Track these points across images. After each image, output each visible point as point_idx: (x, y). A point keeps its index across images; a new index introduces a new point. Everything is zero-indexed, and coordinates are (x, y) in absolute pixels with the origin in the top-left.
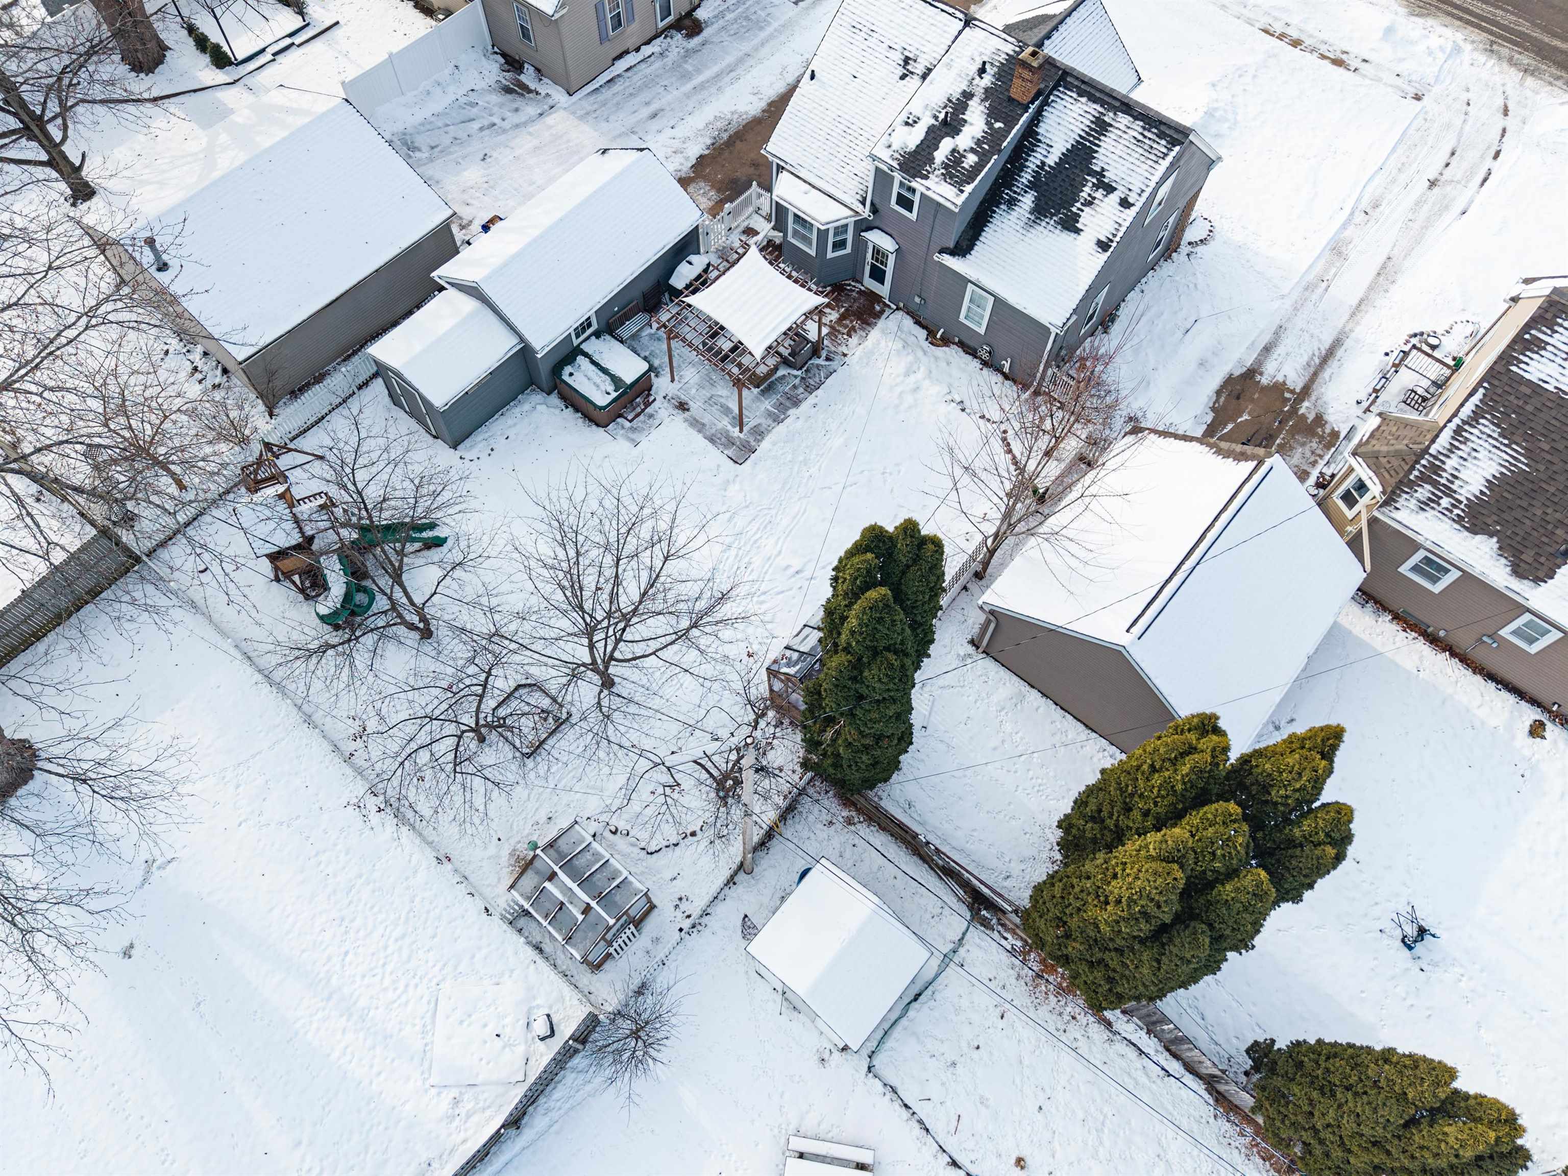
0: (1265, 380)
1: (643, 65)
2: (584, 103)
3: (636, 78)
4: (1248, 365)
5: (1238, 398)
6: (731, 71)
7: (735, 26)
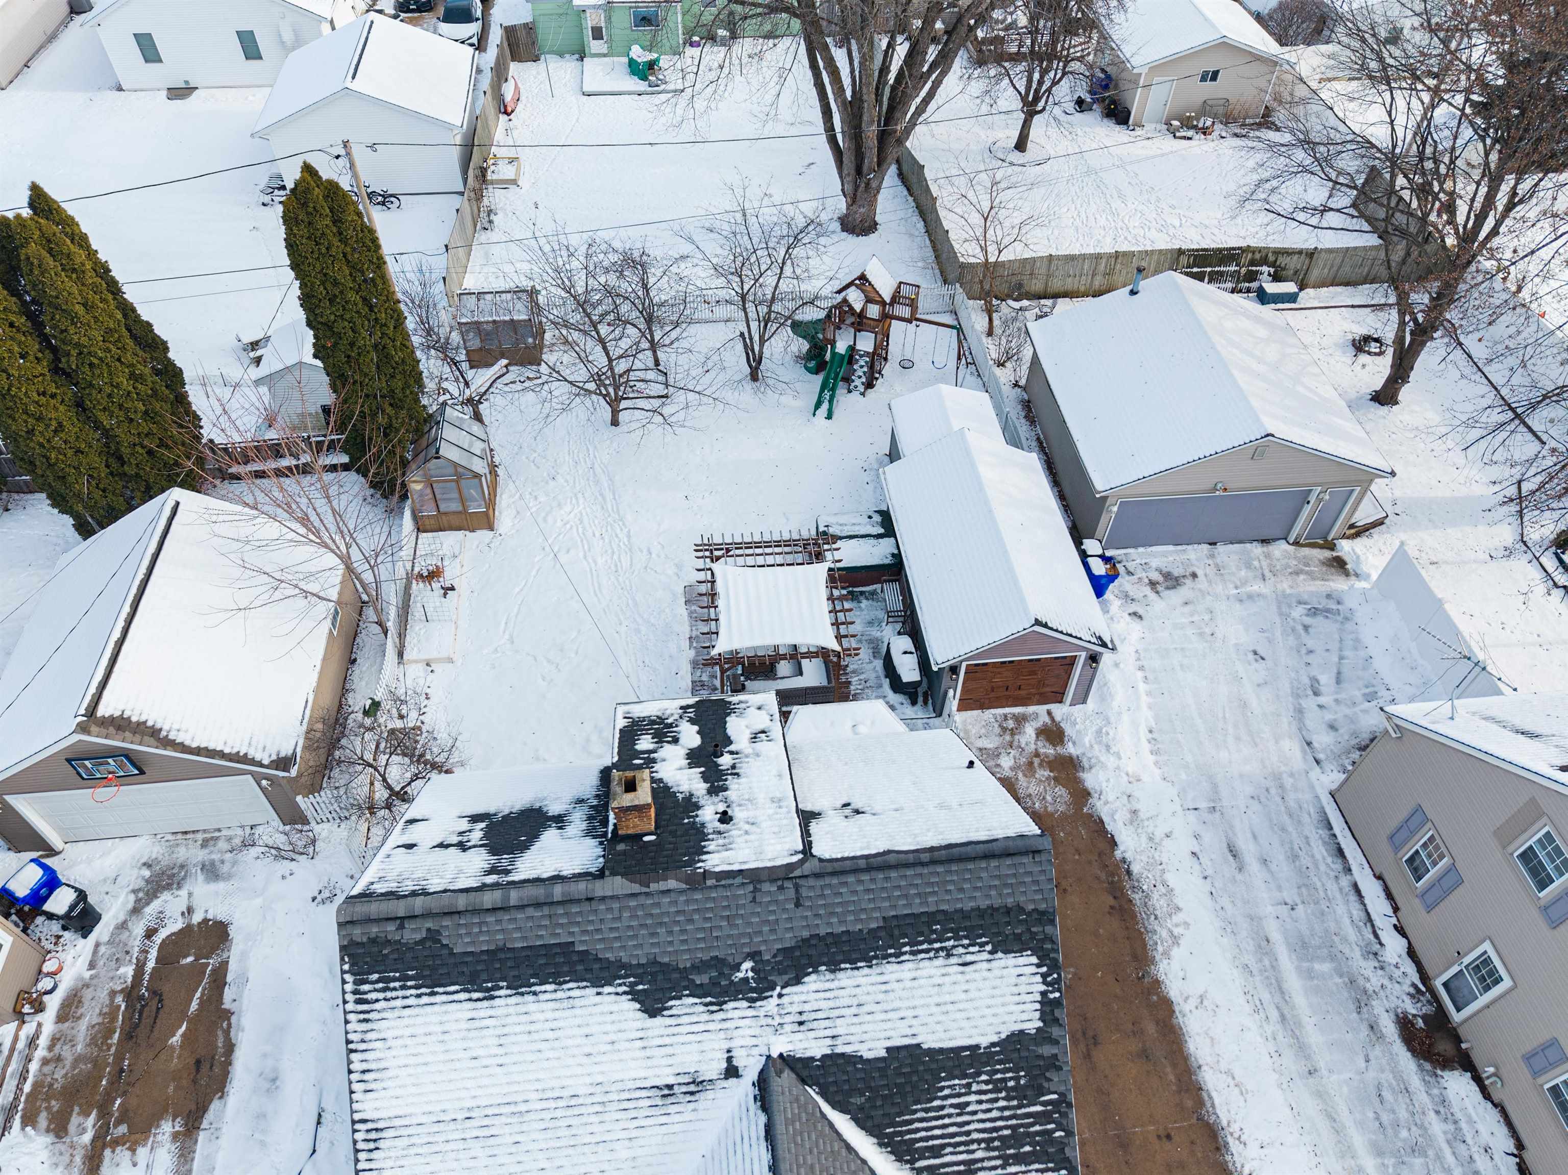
0: (167, 1127)
1: (1357, 913)
2: (1307, 796)
3: (1332, 887)
4: (202, 1136)
5: (198, 1063)
6: (1283, 1018)
7: (1403, 1114)
